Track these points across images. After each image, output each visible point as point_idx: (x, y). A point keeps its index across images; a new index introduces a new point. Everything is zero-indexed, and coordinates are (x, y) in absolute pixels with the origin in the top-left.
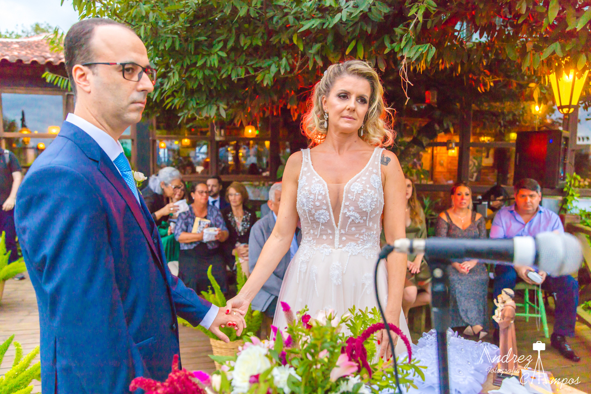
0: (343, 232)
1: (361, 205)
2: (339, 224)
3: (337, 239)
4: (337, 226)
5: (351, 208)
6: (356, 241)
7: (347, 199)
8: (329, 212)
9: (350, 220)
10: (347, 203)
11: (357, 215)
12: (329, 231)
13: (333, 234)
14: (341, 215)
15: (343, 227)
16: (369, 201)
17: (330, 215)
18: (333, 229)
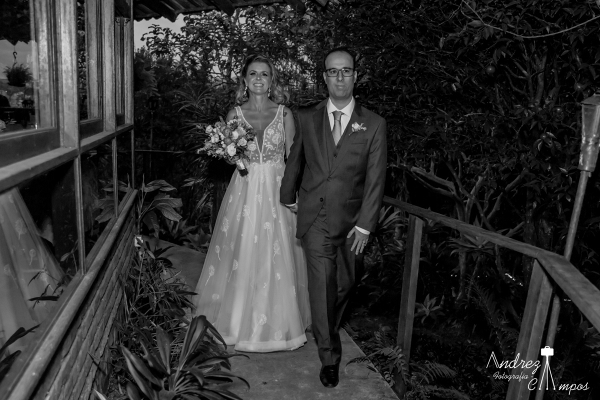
0: (264, 155)
1: (274, 141)
2: (262, 151)
3: (261, 158)
4: (261, 152)
5: (269, 143)
6: (271, 159)
7: (266, 138)
8: (256, 145)
9: (268, 149)
10: (266, 140)
11: (272, 146)
12: (257, 155)
13: (259, 157)
14: (263, 147)
15: (264, 153)
16: (278, 138)
17: (257, 147)
18: (258, 153)
